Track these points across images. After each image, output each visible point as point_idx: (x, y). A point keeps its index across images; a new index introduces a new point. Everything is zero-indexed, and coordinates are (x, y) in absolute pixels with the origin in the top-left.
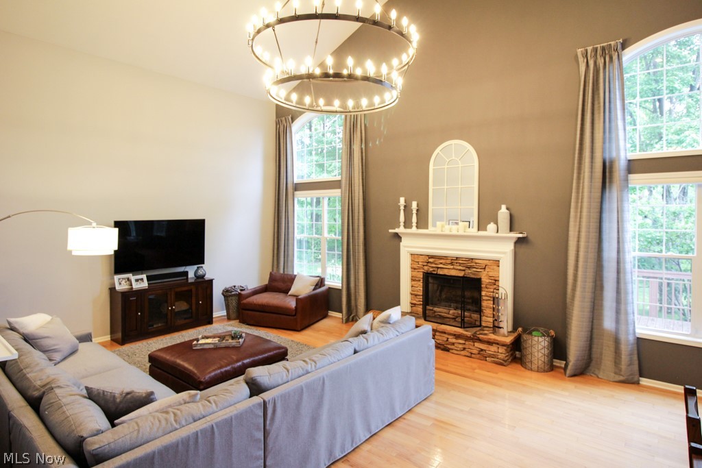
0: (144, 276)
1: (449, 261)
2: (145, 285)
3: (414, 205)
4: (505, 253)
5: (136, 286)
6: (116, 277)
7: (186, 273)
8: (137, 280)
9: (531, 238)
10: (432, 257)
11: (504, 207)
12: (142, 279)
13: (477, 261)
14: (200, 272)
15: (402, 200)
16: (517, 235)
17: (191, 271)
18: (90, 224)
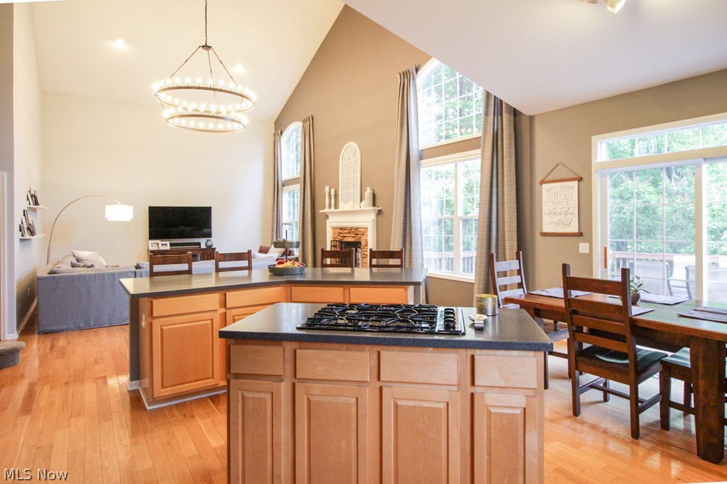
0: (168, 243)
1: (348, 231)
2: (168, 247)
3: (333, 191)
4: (369, 222)
5: (162, 248)
6: (151, 242)
7: (199, 244)
8: (162, 245)
9: (383, 210)
10: (341, 229)
11: (368, 188)
12: (166, 244)
13: (360, 229)
14: (209, 243)
15: (327, 188)
16: (377, 208)
17: (203, 242)
18: (117, 203)
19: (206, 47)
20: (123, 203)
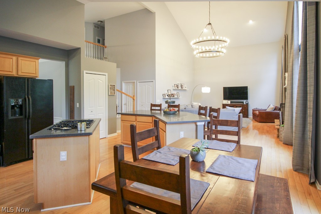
6: (224, 101)
7: (243, 102)
12: (229, 102)
14: (247, 102)
19: (210, 24)
20: (207, 86)
